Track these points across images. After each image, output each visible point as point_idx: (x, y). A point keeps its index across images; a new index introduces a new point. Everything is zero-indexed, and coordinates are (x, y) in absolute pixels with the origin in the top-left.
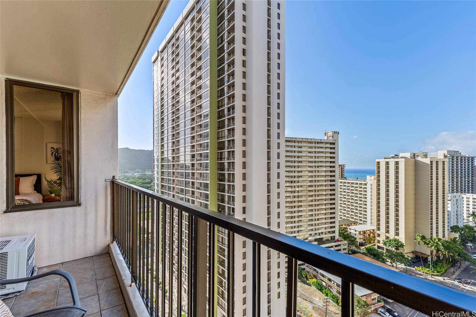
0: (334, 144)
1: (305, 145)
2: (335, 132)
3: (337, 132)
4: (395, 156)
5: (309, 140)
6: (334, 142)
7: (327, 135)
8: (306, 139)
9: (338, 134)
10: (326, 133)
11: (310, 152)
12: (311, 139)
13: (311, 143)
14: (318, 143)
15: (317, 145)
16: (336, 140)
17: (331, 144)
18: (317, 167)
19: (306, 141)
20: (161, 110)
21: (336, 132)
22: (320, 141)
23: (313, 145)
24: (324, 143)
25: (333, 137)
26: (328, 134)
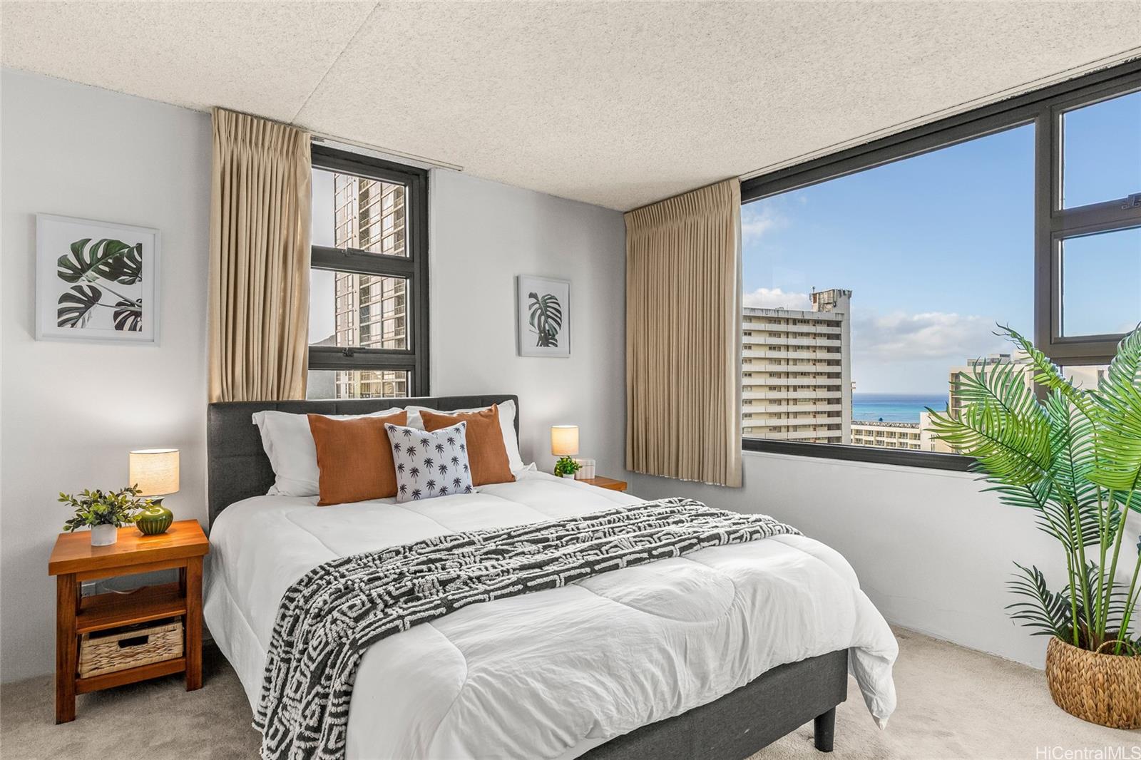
0: (838, 324)
1: (761, 329)
2: (840, 293)
3: (846, 293)
4: (1003, 358)
5: (771, 314)
6: (839, 318)
7: (819, 299)
8: (762, 310)
9: (850, 296)
10: (815, 295)
11: (772, 348)
12: (778, 311)
13: (777, 321)
14: (795, 322)
15: (792, 328)
16: (843, 314)
17: (830, 323)
18: (791, 389)
19: (764, 315)
20: (360, 227)
21: (844, 291)
22: (800, 317)
23: (782, 327)
24: (810, 322)
25: (835, 306)
26: (822, 296)
